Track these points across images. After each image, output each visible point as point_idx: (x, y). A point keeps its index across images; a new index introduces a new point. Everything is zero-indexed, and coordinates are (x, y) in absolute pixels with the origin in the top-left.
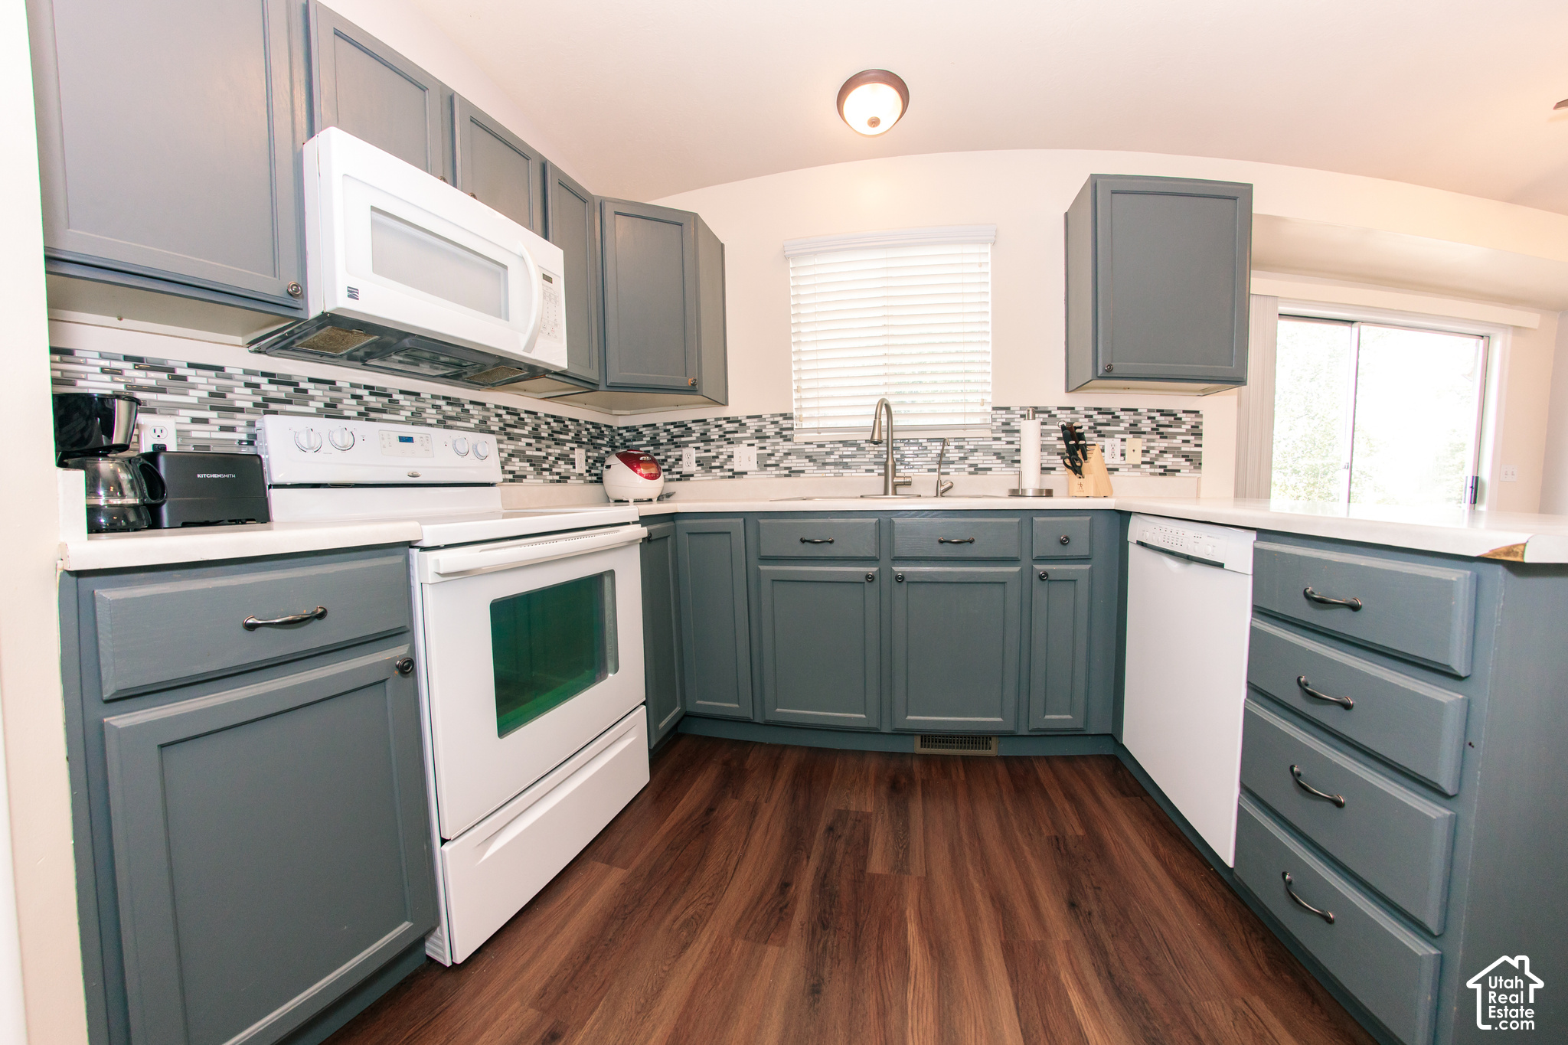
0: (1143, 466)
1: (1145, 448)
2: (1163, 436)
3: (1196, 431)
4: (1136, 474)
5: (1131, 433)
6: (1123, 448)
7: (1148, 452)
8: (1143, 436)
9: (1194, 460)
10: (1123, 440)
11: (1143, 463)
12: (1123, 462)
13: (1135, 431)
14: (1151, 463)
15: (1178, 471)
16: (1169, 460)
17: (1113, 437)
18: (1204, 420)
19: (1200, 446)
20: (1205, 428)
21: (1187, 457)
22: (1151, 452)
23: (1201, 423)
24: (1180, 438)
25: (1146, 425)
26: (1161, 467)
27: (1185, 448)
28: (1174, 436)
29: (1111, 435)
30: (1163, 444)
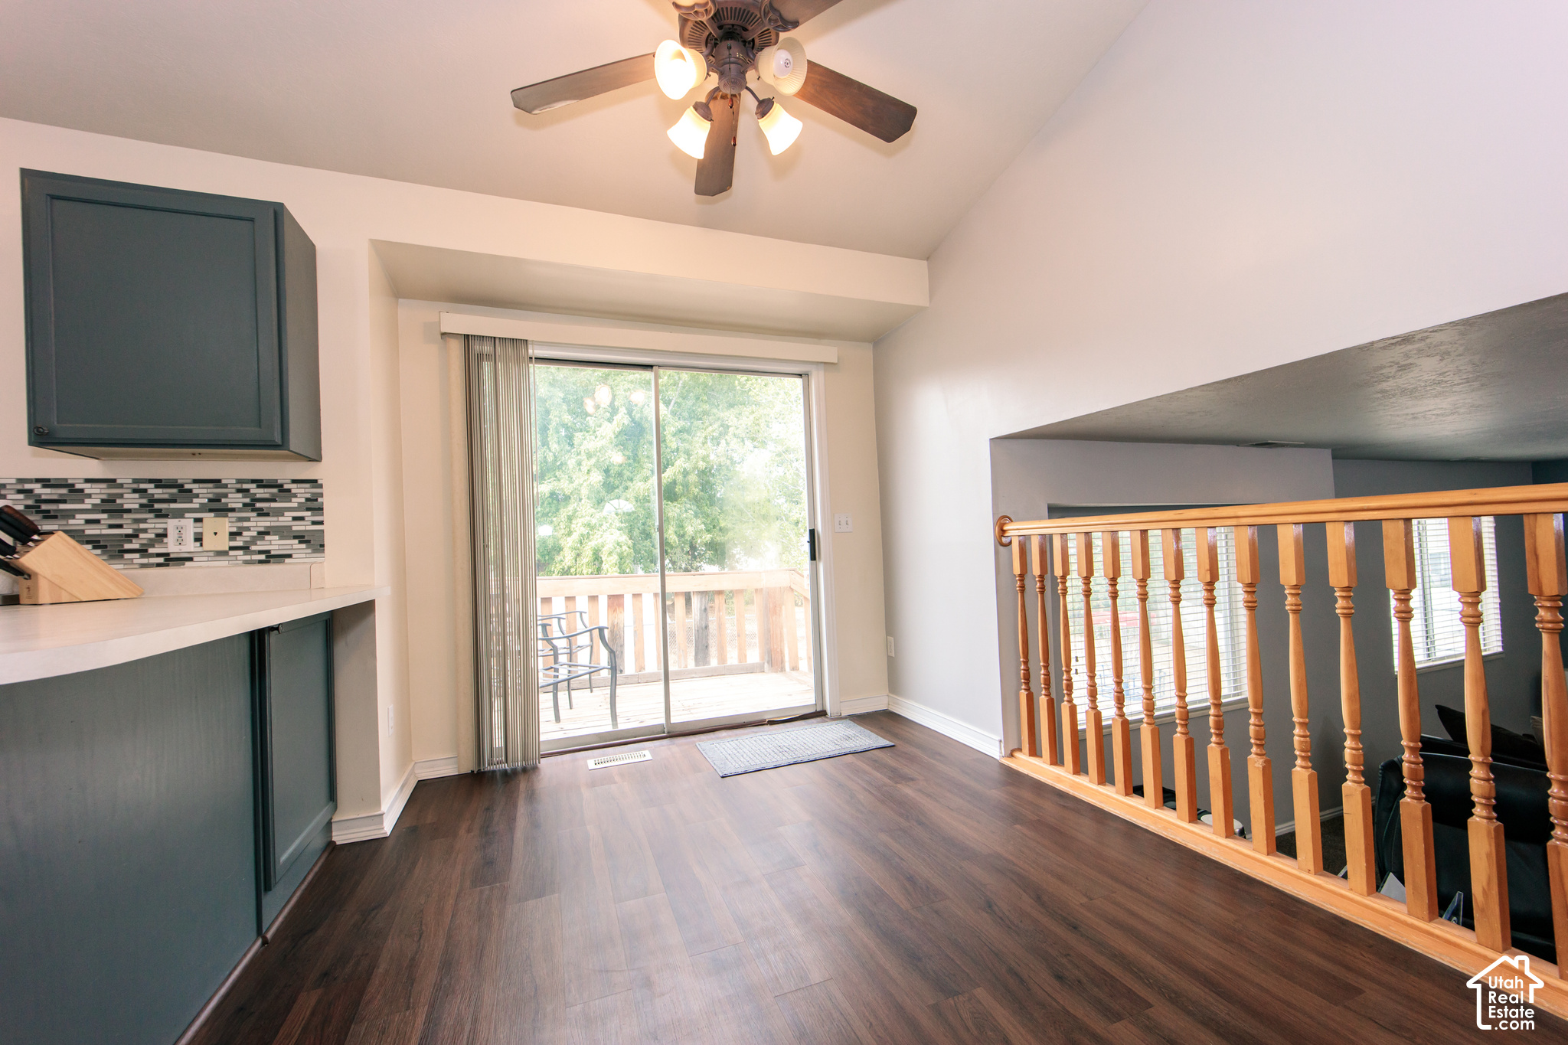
0: (232, 553)
1: (234, 530)
2: (262, 513)
3: (314, 505)
4: (222, 563)
5: (211, 511)
6: (199, 530)
7: (240, 534)
8: (230, 514)
9: (314, 542)
10: (198, 520)
11: (232, 548)
12: (200, 549)
13: (217, 507)
14: (245, 548)
15: (290, 556)
16: (274, 544)
17: (183, 517)
18: (325, 490)
19: (322, 523)
20: (326, 501)
21: (301, 538)
22: (245, 533)
23: (321, 495)
24: (289, 515)
25: (235, 500)
26: (261, 552)
27: (298, 527)
28: (280, 512)
29: (180, 514)
30: (264, 523)
